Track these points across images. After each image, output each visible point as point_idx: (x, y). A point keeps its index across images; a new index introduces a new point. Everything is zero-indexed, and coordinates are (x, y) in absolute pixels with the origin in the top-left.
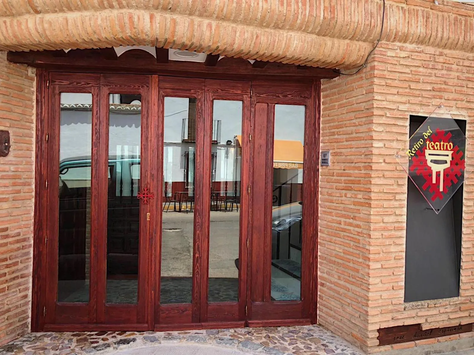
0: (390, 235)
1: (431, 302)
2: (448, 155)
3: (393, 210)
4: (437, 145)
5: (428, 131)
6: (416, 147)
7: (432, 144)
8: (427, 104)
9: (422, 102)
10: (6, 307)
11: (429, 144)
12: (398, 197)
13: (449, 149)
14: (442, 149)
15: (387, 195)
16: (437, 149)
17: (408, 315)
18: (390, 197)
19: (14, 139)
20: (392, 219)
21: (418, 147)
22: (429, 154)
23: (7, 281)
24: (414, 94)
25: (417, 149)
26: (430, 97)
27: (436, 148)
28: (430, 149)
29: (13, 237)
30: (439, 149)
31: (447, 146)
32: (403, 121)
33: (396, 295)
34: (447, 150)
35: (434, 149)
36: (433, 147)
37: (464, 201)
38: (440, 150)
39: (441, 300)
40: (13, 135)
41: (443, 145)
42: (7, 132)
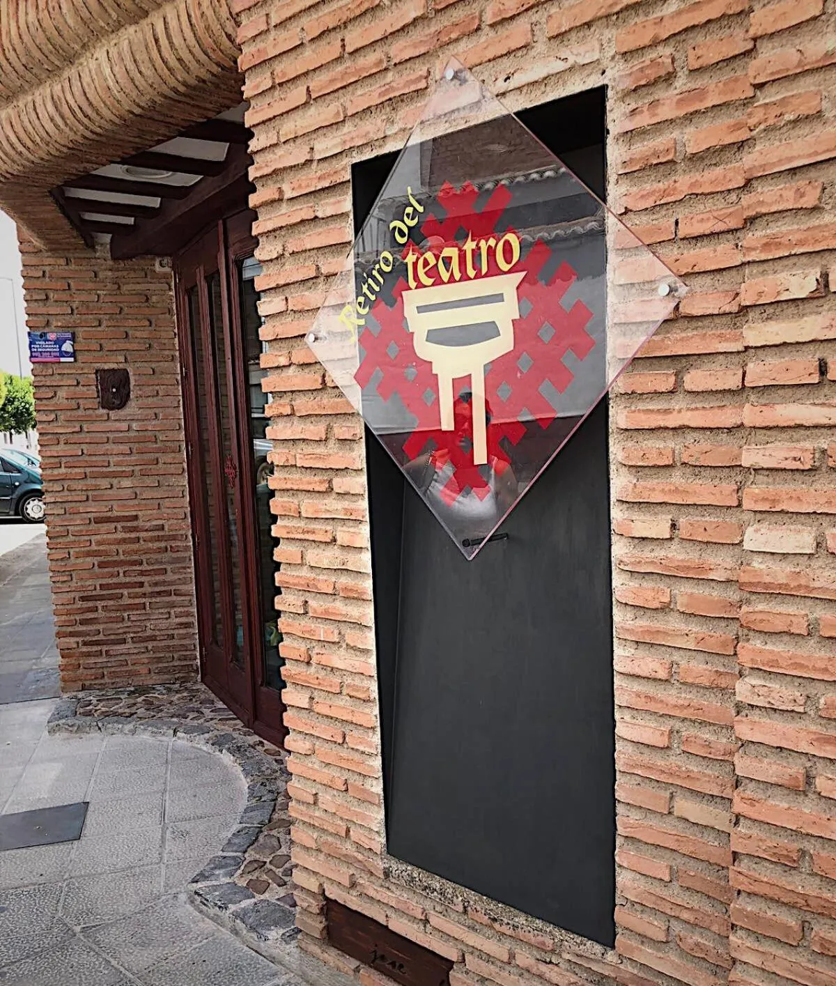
0: (326, 612)
1: (482, 905)
2: (499, 298)
3: (329, 528)
4: (447, 261)
5: (409, 210)
6: (370, 287)
7: (426, 263)
8: (413, 88)
9: (393, 89)
10: (149, 633)
11: (415, 265)
12: (340, 484)
13: (505, 267)
14: (471, 273)
15: (308, 477)
16: (452, 280)
17: (399, 901)
18: (316, 482)
19: (136, 381)
20: (327, 557)
21: (377, 289)
22: (421, 309)
23: (145, 594)
24: (363, 69)
25: (373, 298)
26: (423, 50)
27: (445, 276)
28: (420, 285)
29: (146, 530)
30: (457, 276)
31: (491, 252)
32: (332, 200)
33: (357, 814)
34: (494, 271)
35: (439, 282)
36: (433, 273)
37: (616, 513)
38: (464, 277)
39: (521, 919)
40: (134, 375)
41: (476, 253)
42: (125, 370)
